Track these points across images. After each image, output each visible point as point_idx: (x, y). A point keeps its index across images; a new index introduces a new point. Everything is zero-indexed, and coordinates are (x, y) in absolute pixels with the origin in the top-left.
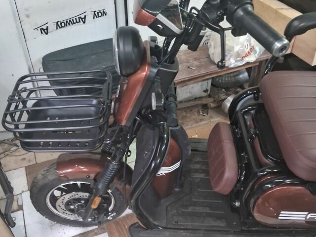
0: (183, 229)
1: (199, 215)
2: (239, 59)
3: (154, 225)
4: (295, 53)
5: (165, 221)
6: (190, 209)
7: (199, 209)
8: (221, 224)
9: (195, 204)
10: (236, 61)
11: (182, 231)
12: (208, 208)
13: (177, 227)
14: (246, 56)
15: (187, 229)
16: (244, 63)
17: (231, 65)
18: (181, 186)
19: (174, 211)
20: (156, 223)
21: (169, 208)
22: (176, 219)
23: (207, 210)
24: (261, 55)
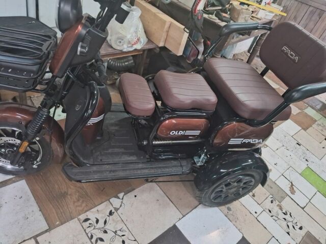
0: (106, 164)
1: (117, 154)
2: (130, 45)
3: (84, 163)
4: (167, 46)
5: (92, 160)
6: (110, 151)
7: (116, 150)
8: (134, 158)
9: (114, 147)
10: (128, 47)
11: (106, 166)
12: (123, 149)
13: (101, 163)
14: (135, 44)
15: (109, 164)
16: (133, 49)
17: (124, 49)
18: (102, 135)
19: (98, 153)
20: (85, 161)
21: (94, 151)
22: (100, 158)
23: (122, 150)
24: (145, 45)
